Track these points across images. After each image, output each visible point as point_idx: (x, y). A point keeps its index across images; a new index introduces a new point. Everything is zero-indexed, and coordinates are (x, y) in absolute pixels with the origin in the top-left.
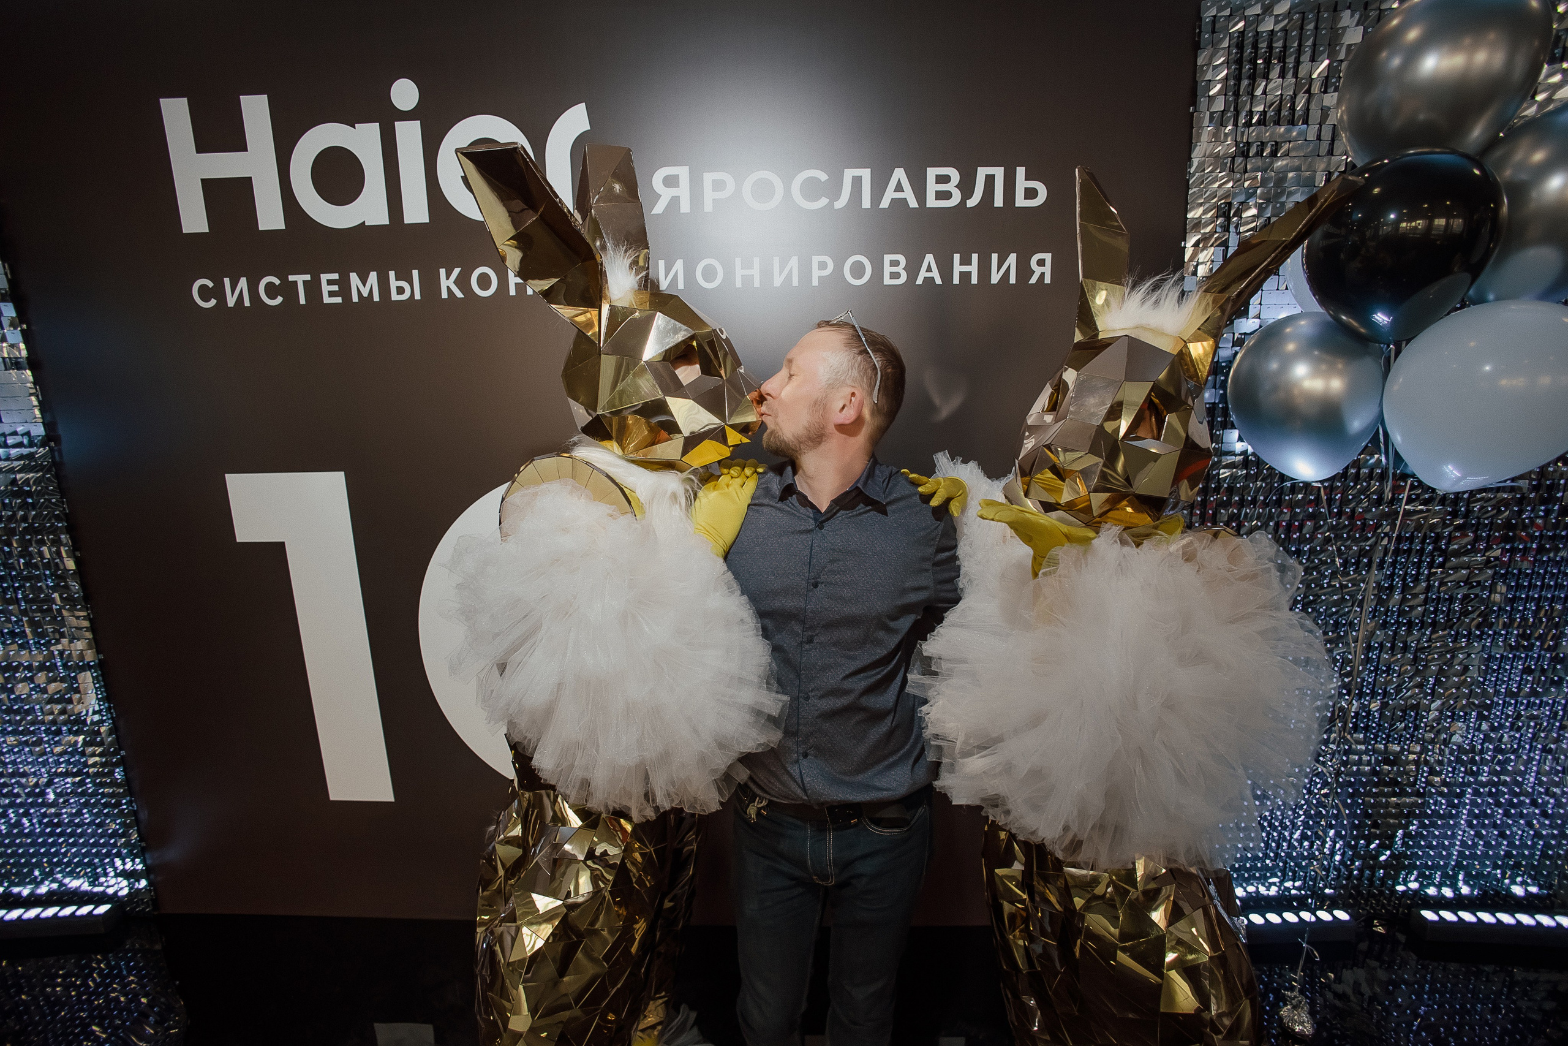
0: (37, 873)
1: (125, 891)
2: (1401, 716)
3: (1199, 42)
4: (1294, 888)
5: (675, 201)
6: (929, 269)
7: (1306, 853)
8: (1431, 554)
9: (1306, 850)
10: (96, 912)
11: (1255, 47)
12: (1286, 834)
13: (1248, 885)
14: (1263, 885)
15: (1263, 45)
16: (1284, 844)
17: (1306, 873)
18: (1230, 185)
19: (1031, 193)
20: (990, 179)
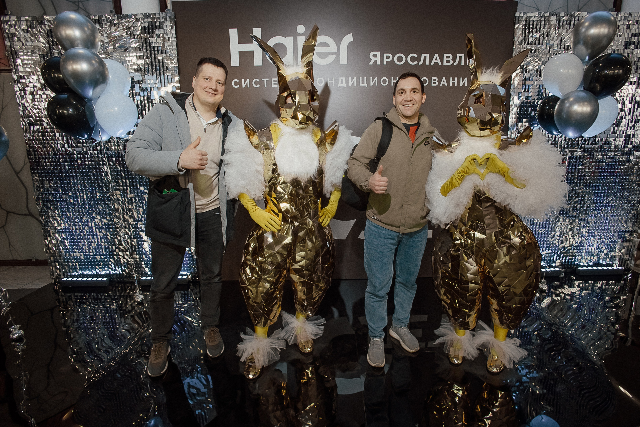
5: (376, 61)
6: (444, 82)
8: (579, 163)
20: (460, 57)
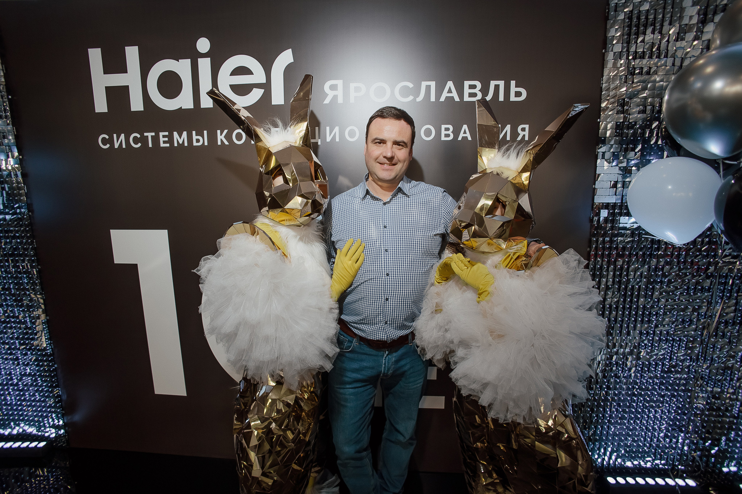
0: (12, 423)
1: (53, 435)
2: (722, 373)
3: (608, 16)
4: (661, 464)
5: (335, 97)
6: (465, 132)
7: (667, 445)
9: (668, 443)
10: (39, 446)
11: (639, 18)
12: (656, 434)
13: (634, 460)
14: (643, 461)
15: (643, 18)
16: (655, 439)
17: (668, 456)
18: (624, 89)
19: (518, 94)
20: (497, 87)
